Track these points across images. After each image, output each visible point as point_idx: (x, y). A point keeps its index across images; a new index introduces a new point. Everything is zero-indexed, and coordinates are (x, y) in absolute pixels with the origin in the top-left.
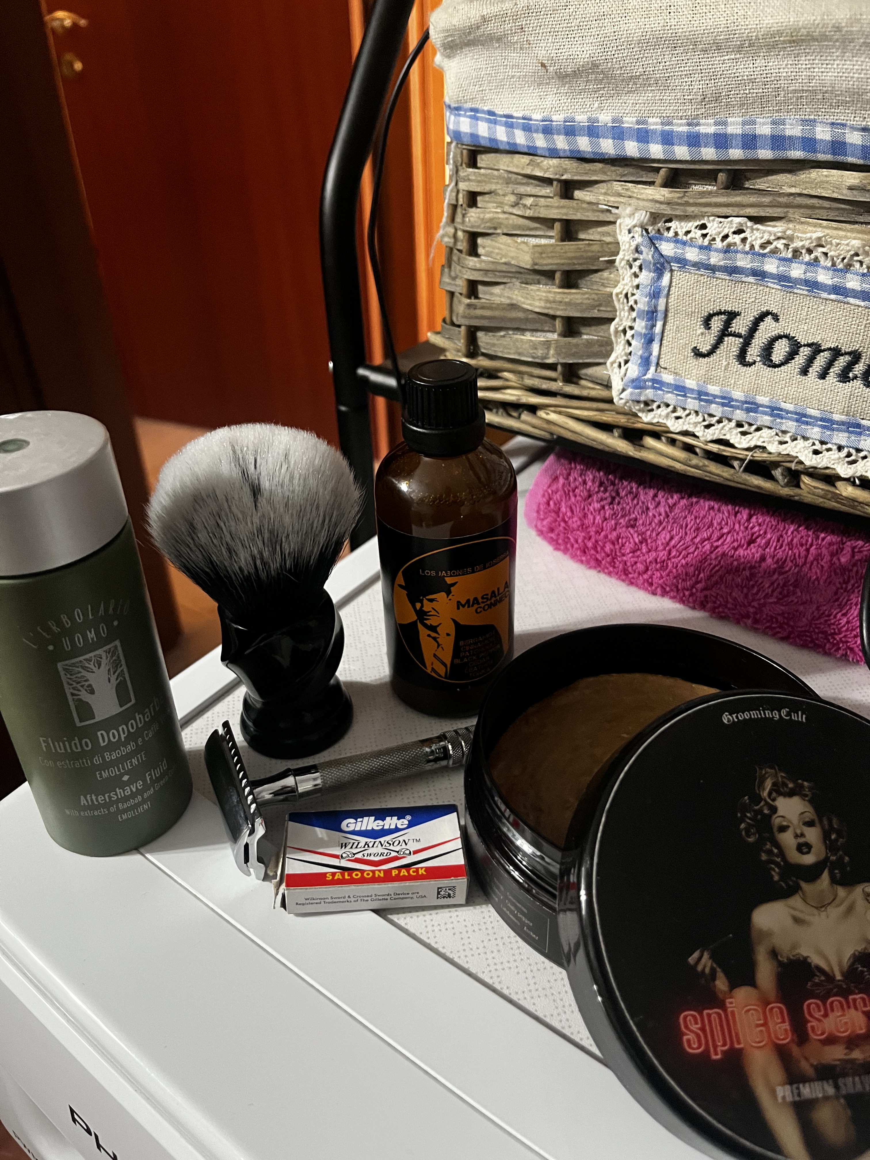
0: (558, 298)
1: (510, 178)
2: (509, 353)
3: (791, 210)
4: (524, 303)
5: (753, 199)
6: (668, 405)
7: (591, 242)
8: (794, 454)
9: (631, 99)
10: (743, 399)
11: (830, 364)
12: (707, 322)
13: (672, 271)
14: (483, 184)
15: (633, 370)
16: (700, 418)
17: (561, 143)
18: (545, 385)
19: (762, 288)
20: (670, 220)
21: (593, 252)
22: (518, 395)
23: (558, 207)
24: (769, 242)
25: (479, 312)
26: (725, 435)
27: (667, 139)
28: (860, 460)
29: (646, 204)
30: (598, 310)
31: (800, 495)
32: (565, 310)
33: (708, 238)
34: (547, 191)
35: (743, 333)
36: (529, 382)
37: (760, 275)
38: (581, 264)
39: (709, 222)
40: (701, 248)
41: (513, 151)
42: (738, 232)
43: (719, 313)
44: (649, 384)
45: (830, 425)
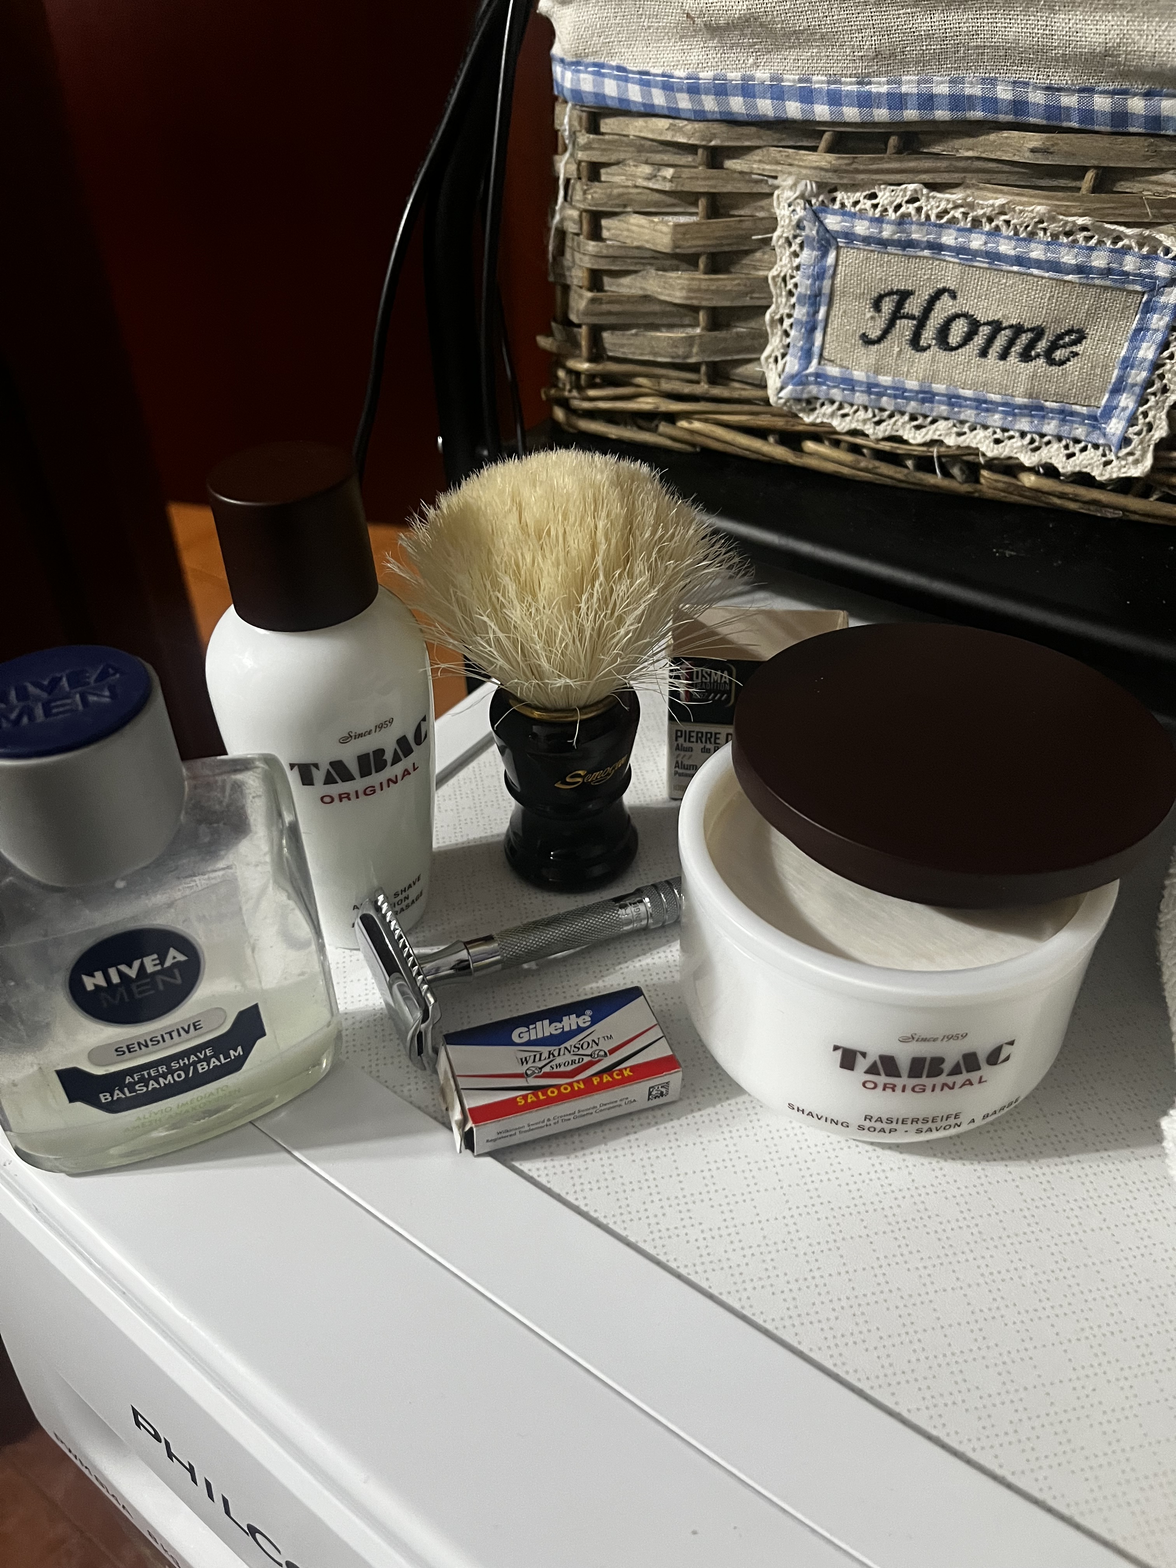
0: (704, 285)
1: (642, 146)
2: (642, 354)
3: (969, 175)
4: (661, 294)
5: (927, 164)
6: (832, 402)
7: (744, 218)
8: (973, 445)
9: (793, 54)
10: (917, 388)
11: (1011, 343)
12: (877, 305)
13: (838, 248)
14: (609, 152)
15: (792, 364)
16: (870, 414)
17: (709, 103)
18: (687, 389)
19: (937, 262)
20: (835, 190)
21: (744, 229)
22: (654, 403)
23: (705, 179)
24: (946, 212)
25: (605, 307)
26: (897, 431)
27: (835, 99)
28: (1044, 446)
29: (808, 172)
30: (751, 298)
31: (980, 491)
32: (712, 299)
33: (879, 209)
34: (688, 159)
35: (917, 314)
36: (666, 386)
37: (937, 247)
38: (733, 244)
39: (880, 191)
40: (873, 220)
41: (649, 112)
42: (913, 200)
43: (891, 293)
44: (812, 379)
45: (1011, 410)
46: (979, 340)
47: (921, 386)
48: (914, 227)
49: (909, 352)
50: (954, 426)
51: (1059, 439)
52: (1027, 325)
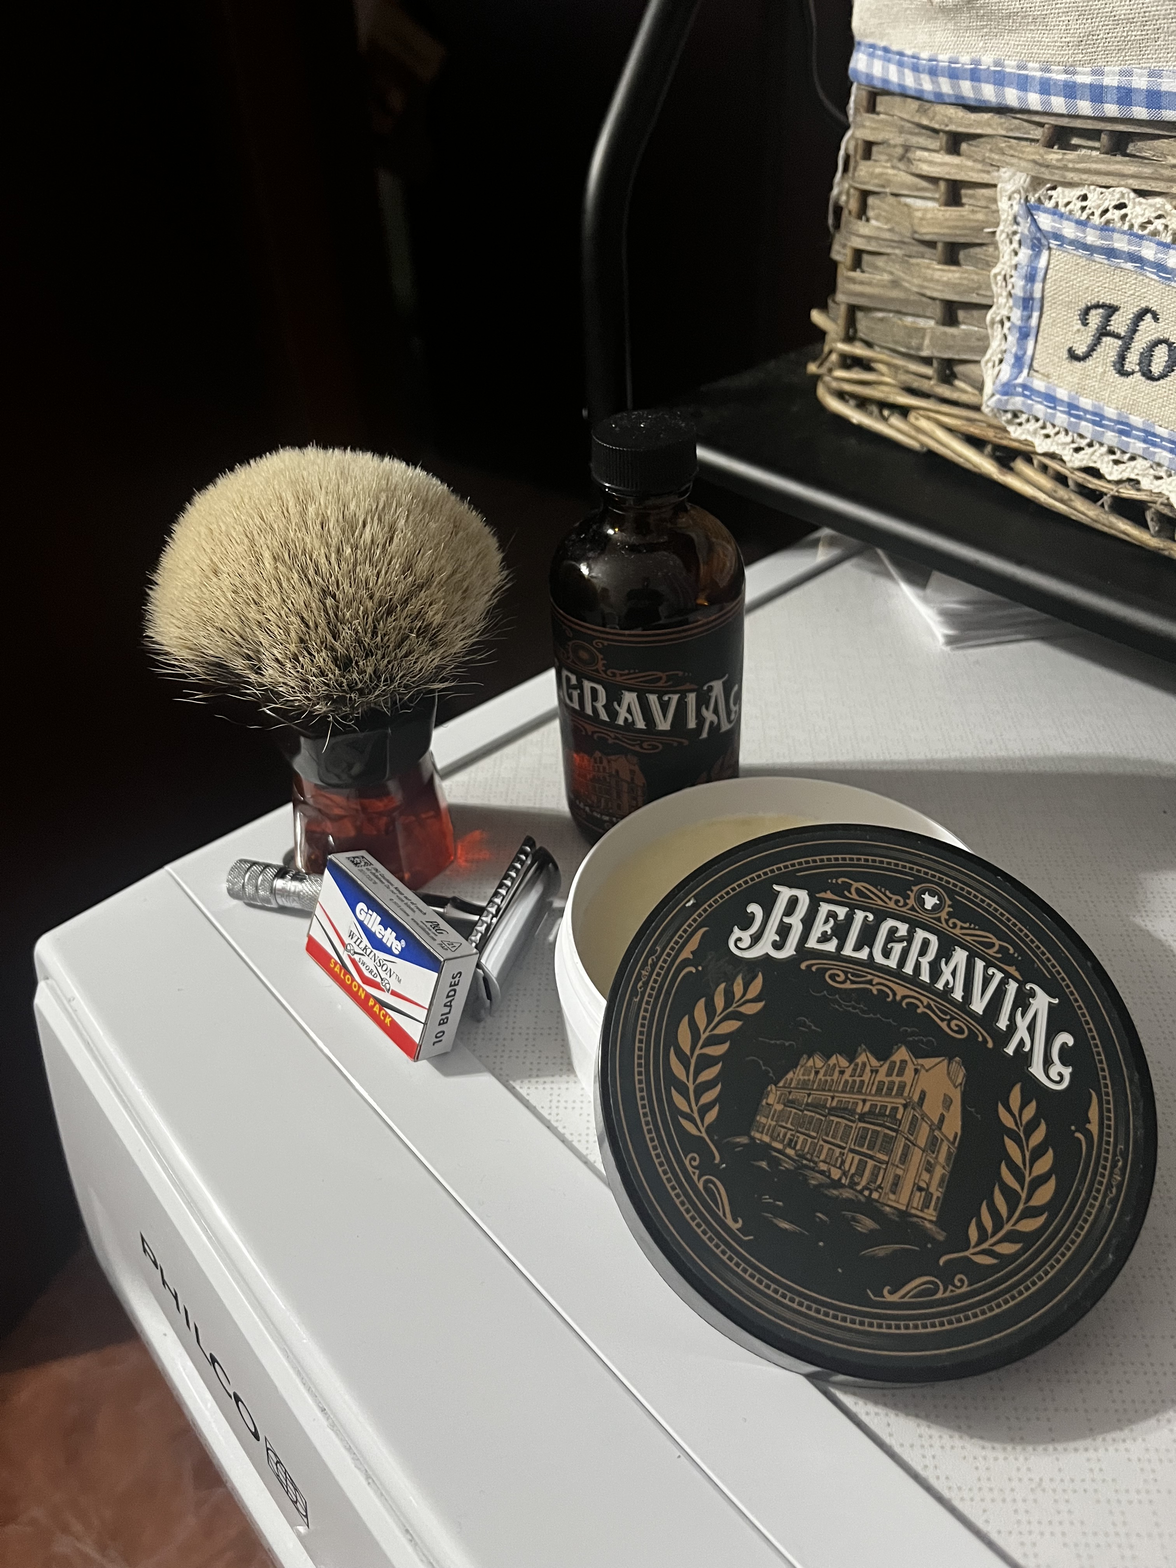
1: (904, 127)
3: (1174, 185)
4: (904, 280)
5: (1136, 168)
6: (1037, 419)
7: (975, 209)
9: (1012, 40)
12: (1084, 316)
14: (879, 133)
15: (1006, 372)
16: (1069, 439)
17: (946, 86)
18: (917, 384)
19: (1141, 277)
20: (1054, 188)
21: (977, 221)
22: (893, 394)
23: (944, 164)
24: (1150, 222)
26: (1095, 462)
27: (1046, 87)
29: (1028, 166)
30: (978, 294)
31: (1171, 550)
32: (942, 291)
33: (1087, 211)
35: (1123, 334)
36: (904, 377)
37: (1138, 261)
38: (965, 235)
39: (1090, 192)
40: (1079, 222)
42: (1121, 206)
43: (1097, 306)
44: (1020, 390)
47: (1119, 414)
48: (1116, 236)
49: (1112, 374)
50: (1151, 467)
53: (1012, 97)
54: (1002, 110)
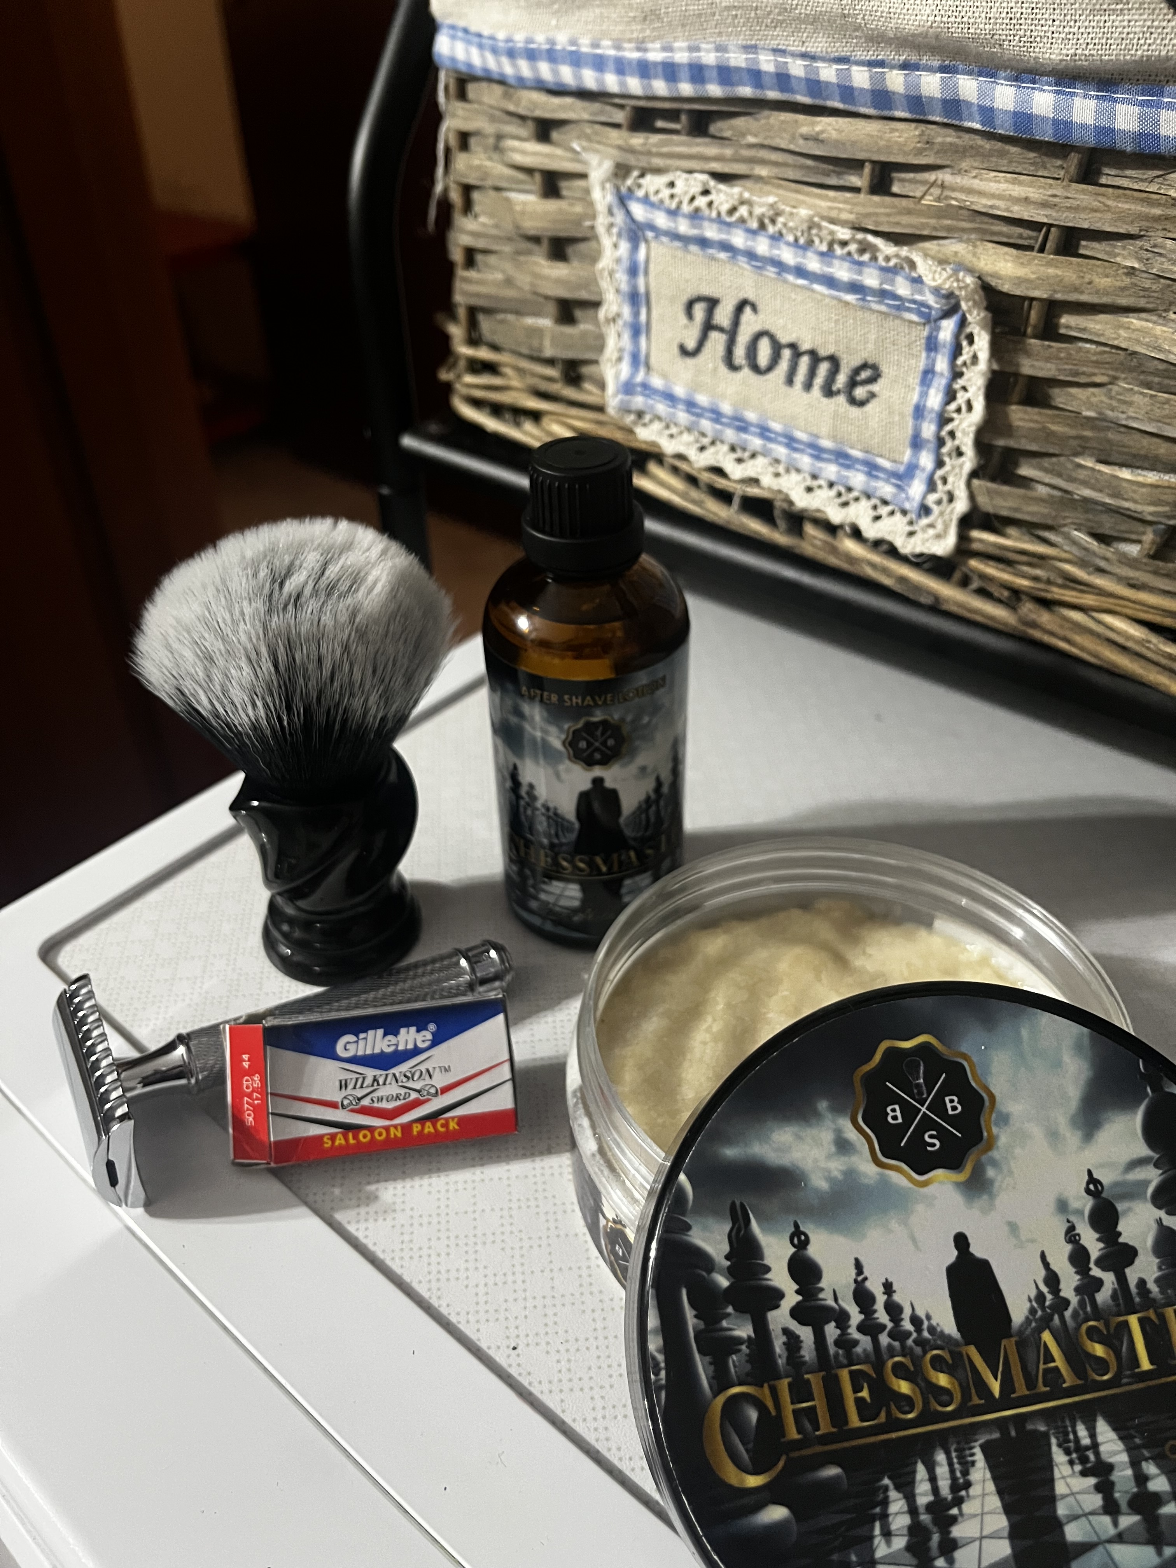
0: (547, 272)
1: (492, 115)
3: (758, 167)
4: (519, 280)
5: (718, 150)
6: (659, 418)
7: (574, 201)
8: (786, 490)
10: (731, 414)
11: (812, 372)
12: (688, 311)
14: (472, 122)
15: (625, 370)
16: (693, 438)
18: (544, 386)
19: (735, 268)
20: (642, 175)
21: (575, 214)
23: (537, 154)
24: (734, 208)
25: (476, 288)
26: (719, 461)
27: (620, 67)
28: (852, 502)
29: (611, 151)
30: (588, 291)
31: (801, 547)
32: (553, 289)
34: (523, 131)
35: (726, 327)
36: (531, 381)
37: (730, 250)
38: (568, 230)
39: (676, 178)
40: (669, 212)
41: (489, 79)
42: (706, 192)
43: (699, 299)
44: (639, 389)
45: (818, 452)
46: (784, 365)
47: (736, 411)
48: (706, 224)
49: (723, 369)
50: (771, 464)
51: (869, 497)
52: (823, 353)
53: (589, 79)
54: (583, 94)
